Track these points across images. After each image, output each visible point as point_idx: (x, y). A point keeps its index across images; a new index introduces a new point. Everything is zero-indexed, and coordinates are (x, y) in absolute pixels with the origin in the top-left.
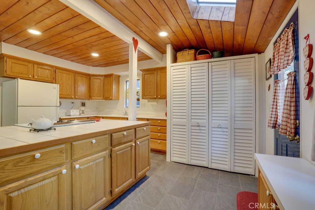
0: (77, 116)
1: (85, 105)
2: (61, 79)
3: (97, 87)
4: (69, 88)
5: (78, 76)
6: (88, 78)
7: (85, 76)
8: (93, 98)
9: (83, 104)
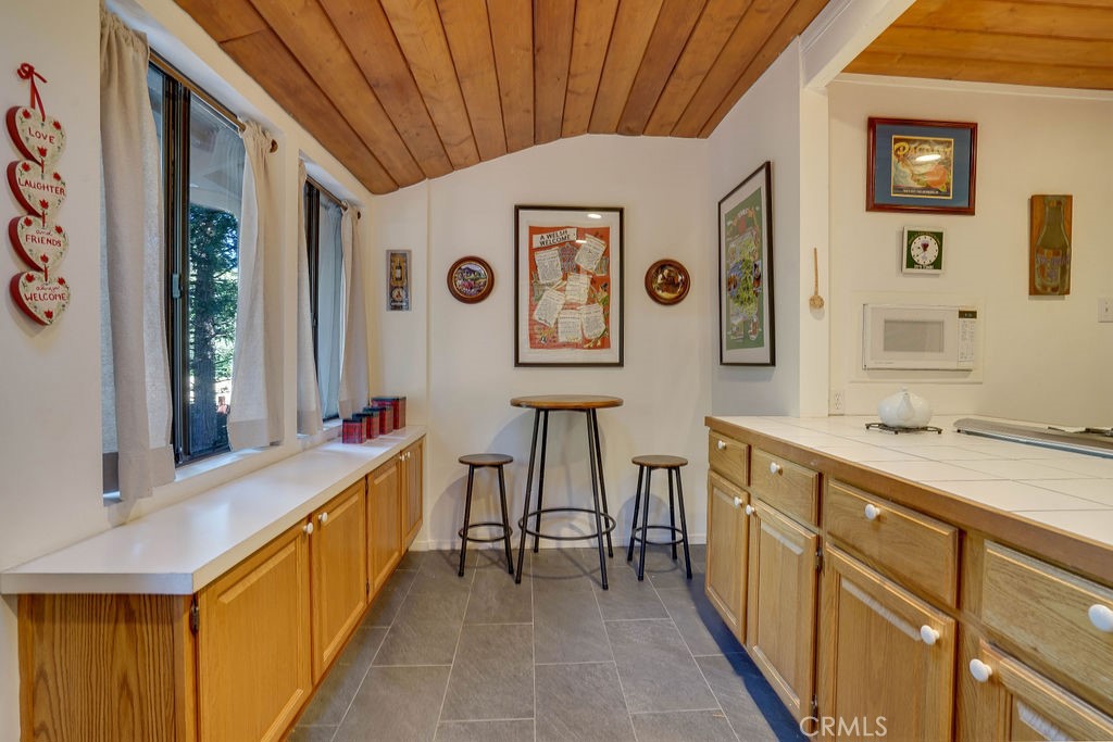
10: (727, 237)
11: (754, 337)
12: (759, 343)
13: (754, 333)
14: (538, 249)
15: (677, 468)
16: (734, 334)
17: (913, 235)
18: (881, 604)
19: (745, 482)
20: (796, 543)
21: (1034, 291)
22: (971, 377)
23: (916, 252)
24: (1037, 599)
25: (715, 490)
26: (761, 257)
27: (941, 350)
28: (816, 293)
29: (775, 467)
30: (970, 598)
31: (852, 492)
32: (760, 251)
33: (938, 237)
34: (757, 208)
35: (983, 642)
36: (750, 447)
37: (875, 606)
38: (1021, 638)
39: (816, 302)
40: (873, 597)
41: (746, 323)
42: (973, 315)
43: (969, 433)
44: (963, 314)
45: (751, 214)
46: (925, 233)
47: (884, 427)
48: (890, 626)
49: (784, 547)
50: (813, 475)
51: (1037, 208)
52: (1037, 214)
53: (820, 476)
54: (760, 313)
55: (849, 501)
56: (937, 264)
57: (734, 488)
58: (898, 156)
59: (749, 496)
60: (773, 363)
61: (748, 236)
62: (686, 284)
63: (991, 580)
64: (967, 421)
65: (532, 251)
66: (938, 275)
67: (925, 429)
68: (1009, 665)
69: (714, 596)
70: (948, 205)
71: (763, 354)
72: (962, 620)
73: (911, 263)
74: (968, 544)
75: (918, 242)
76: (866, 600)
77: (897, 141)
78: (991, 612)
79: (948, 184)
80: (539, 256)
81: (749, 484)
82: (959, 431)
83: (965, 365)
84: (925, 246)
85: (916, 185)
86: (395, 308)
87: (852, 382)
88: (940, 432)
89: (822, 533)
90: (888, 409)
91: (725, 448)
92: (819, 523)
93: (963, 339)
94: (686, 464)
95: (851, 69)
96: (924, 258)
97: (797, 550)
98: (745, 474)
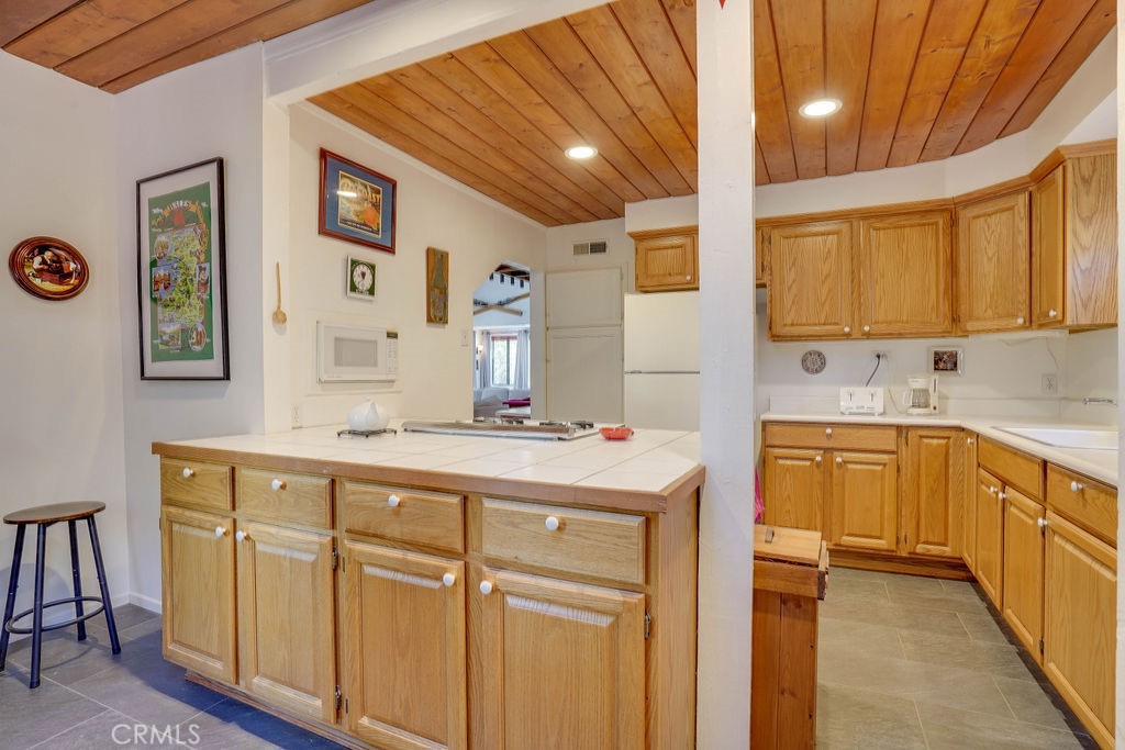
0: (873, 415)
1: (955, 364)
2: (794, 264)
3: (990, 259)
4: (829, 291)
5: (873, 233)
6: (937, 223)
7: (916, 220)
8: (970, 326)
9: (945, 363)
10: (151, 227)
11: (198, 348)
12: (207, 354)
13: (199, 343)
15: (89, 517)
16: (166, 343)
17: (355, 263)
18: (404, 573)
19: (229, 507)
20: (307, 551)
21: (430, 320)
22: (395, 387)
23: (357, 279)
24: (515, 526)
25: (176, 527)
26: (209, 259)
27: (375, 365)
28: (279, 308)
29: (277, 483)
30: (473, 543)
31: (371, 488)
32: (208, 252)
33: (372, 268)
34: (204, 205)
35: (485, 569)
36: (233, 469)
37: (399, 577)
38: (506, 554)
39: (279, 318)
40: (397, 570)
41: (185, 331)
42: (395, 335)
43: (413, 431)
44: (389, 335)
45: (193, 209)
46: (363, 263)
47: (353, 433)
48: (414, 587)
49: (291, 560)
50: (325, 482)
51: (431, 257)
52: (431, 261)
53: (333, 481)
54: (208, 322)
55: (368, 497)
56: (371, 291)
57: (211, 518)
59: (235, 521)
60: (227, 377)
61: (188, 233)
62: (83, 274)
63: (489, 524)
64: (411, 423)
66: (371, 301)
67: (385, 431)
68: (503, 575)
69: (183, 652)
70: (376, 242)
71: (213, 367)
72: (468, 560)
73: (354, 288)
74: (469, 505)
75: (359, 270)
76: (390, 575)
77: (343, 176)
78: (491, 544)
79: (378, 224)
81: (234, 508)
82: (405, 430)
83: (390, 378)
84: (363, 275)
85: (356, 219)
87: (309, 396)
88: (395, 432)
89: (336, 533)
90: (356, 417)
91: (193, 475)
92: (333, 526)
93: (390, 356)
94: (103, 508)
95: (313, 100)
96: (363, 285)
97: (310, 558)
98: (229, 498)
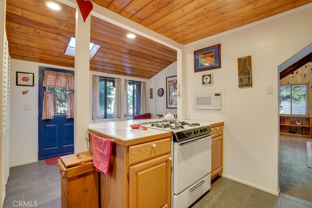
14: (170, 85)
17: (203, 76)
21: (240, 86)
22: (221, 111)
23: (205, 80)
27: (210, 104)
33: (210, 76)
39: (179, 95)
42: (219, 95)
44: (216, 95)
46: (206, 75)
51: (239, 62)
56: (210, 83)
58: (201, 58)
65: (169, 86)
66: (210, 85)
70: (212, 67)
73: (203, 83)
75: (205, 78)
77: (200, 55)
79: (213, 62)
80: (170, 87)
83: (217, 108)
84: (207, 79)
86: (151, 98)
87: (192, 112)
93: (216, 101)
96: (207, 81)
